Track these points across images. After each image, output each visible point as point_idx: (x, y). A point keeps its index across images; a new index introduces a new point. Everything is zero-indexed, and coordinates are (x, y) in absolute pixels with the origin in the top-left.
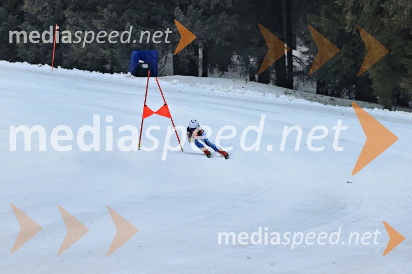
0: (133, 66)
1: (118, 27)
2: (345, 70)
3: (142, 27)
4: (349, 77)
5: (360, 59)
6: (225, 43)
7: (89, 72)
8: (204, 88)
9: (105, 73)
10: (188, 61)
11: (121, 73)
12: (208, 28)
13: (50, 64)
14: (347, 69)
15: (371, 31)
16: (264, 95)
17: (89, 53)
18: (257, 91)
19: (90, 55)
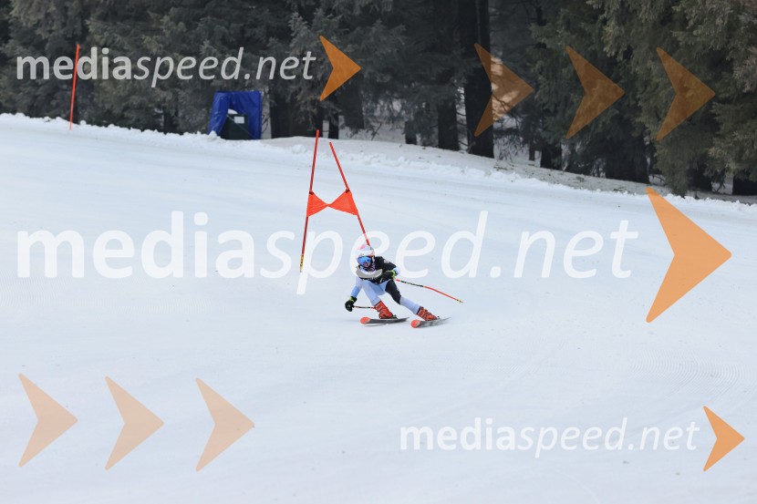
0: (217, 120)
1: (188, 48)
2: (601, 126)
3: (230, 48)
4: (608, 138)
5: (628, 105)
6: (381, 78)
7: (139, 131)
8: (352, 159)
9: (168, 134)
10: (315, 111)
11: (199, 133)
12: (351, 51)
13: (67, 118)
14: (604, 123)
15: (651, 55)
16: (463, 171)
17: (134, 97)
18: (449, 166)
19: (135, 100)
